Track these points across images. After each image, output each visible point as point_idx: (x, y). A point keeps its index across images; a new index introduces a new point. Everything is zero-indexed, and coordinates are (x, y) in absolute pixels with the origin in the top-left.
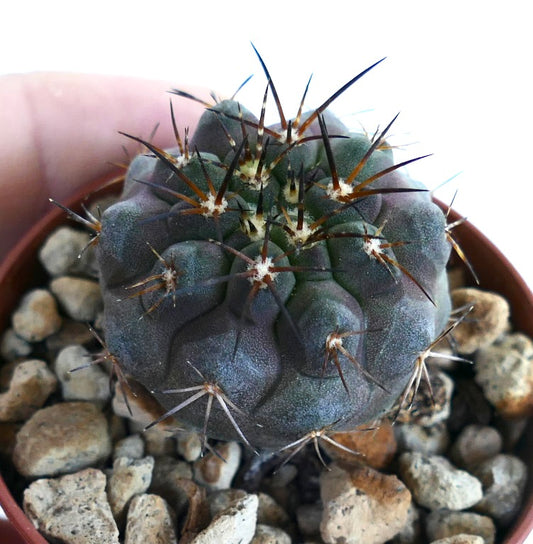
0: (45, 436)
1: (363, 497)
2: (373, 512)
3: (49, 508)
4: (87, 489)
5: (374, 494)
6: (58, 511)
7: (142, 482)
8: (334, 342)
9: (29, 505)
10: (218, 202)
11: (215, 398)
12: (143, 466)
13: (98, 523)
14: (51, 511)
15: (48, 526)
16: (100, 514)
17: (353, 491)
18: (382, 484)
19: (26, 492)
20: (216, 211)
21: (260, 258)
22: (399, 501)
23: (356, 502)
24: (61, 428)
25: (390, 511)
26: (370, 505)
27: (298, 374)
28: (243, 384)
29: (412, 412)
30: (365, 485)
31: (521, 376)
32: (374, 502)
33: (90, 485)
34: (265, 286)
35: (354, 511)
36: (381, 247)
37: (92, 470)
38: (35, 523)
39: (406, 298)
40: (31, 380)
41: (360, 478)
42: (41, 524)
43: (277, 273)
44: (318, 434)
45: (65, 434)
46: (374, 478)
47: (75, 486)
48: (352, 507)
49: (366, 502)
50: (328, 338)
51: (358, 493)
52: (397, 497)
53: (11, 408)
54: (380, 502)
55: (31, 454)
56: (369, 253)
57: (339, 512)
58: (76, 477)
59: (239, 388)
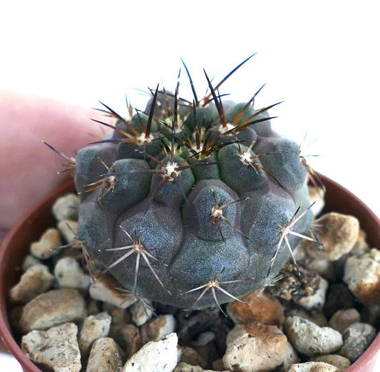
0: (40, 306)
1: (252, 339)
2: (259, 348)
3: (38, 347)
4: (64, 335)
5: (260, 336)
6: (44, 349)
7: (102, 331)
8: (217, 212)
9: (25, 344)
10: (147, 136)
11: (141, 256)
12: (103, 320)
13: (67, 352)
14: (39, 348)
15: (35, 357)
16: (70, 347)
17: (246, 335)
18: (266, 330)
19: (24, 337)
20: (146, 142)
21: (169, 163)
22: (277, 341)
23: (247, 342)
24: (52, 301)
25: (271, 347)
26: (257, 344)
27: (196, 238)
28: (158, 243)
29: (293, 292)
30: (255, 332)
31: (371, 271)
32: (260, 342)
33: (66, 332)
34: (172, 180)
35: (246, 347)
36: (251, 158)
37: (68, 324)
38: (28, 355)
39: (270, 193)
40: (35, 274)
41: (251, 327)
42: (31, 355)
43: (180, 172)
44: (214, 284)
45: (54, 304)
46: (261, 327)
47: (57, 333)
48: (244, 345)
49: (254, 342)
50: (213, 209)
51: (250, 336)
52: (276, 338)
53: (21, 291)
54: (264, 341)
55: (31, 317)
56: (242, 161)
57: (236, 347)
58: (58, 328)
59: (155, 246)
